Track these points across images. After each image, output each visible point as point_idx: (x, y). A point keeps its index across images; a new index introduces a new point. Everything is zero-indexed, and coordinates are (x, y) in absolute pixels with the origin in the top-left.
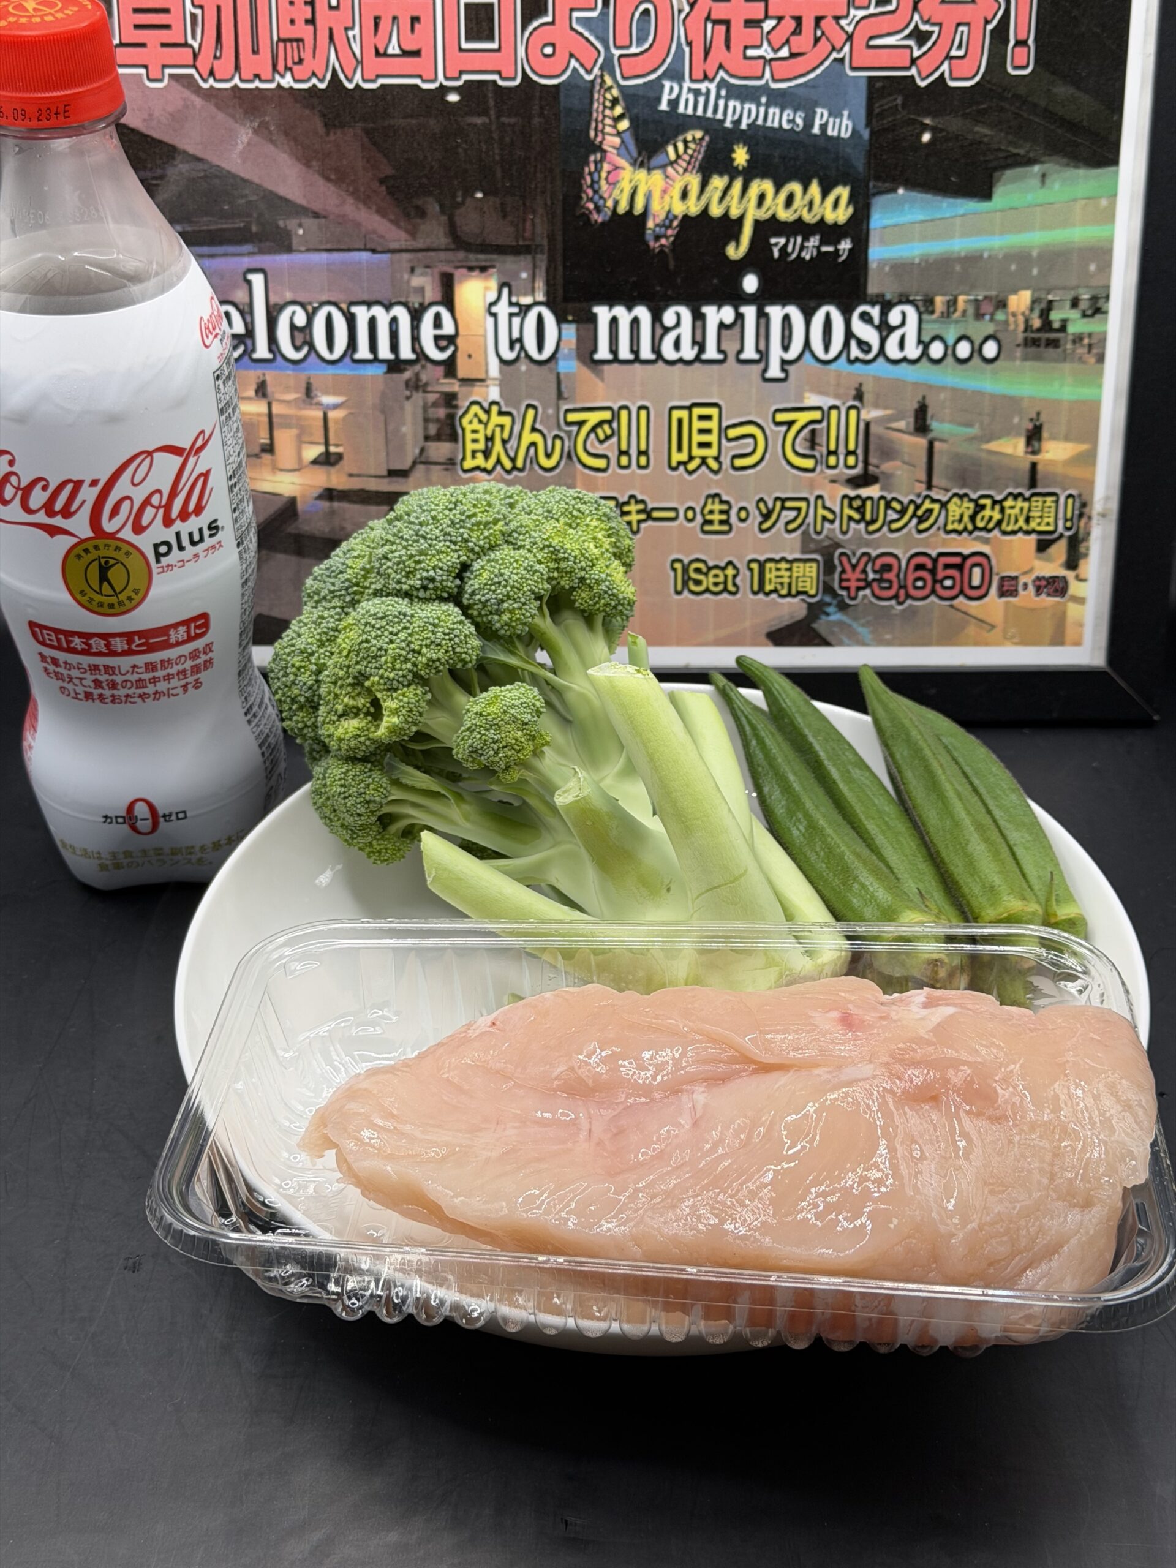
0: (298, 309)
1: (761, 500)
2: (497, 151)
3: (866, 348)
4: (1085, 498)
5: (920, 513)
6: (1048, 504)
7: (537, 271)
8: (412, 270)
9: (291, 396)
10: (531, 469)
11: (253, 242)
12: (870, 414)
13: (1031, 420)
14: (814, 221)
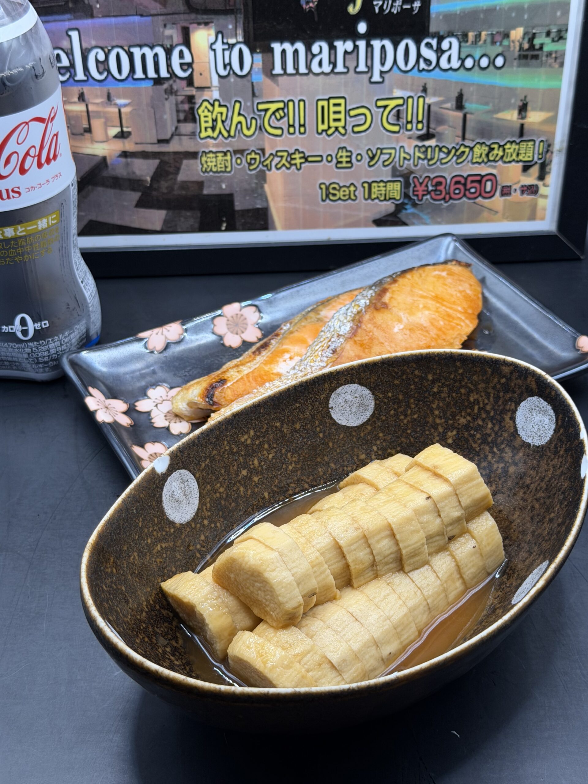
0: (100, 51)
1: (369, 149)
3: (428, 63)
4: (550, 142)
5: (458, 153)
6: (530, 146)
7: (238, 24)
8: (165, 26)
9: (99, 101)
10: (239, 136)
11: (70, 13)
12: (430, 100)
13: (521, 100)
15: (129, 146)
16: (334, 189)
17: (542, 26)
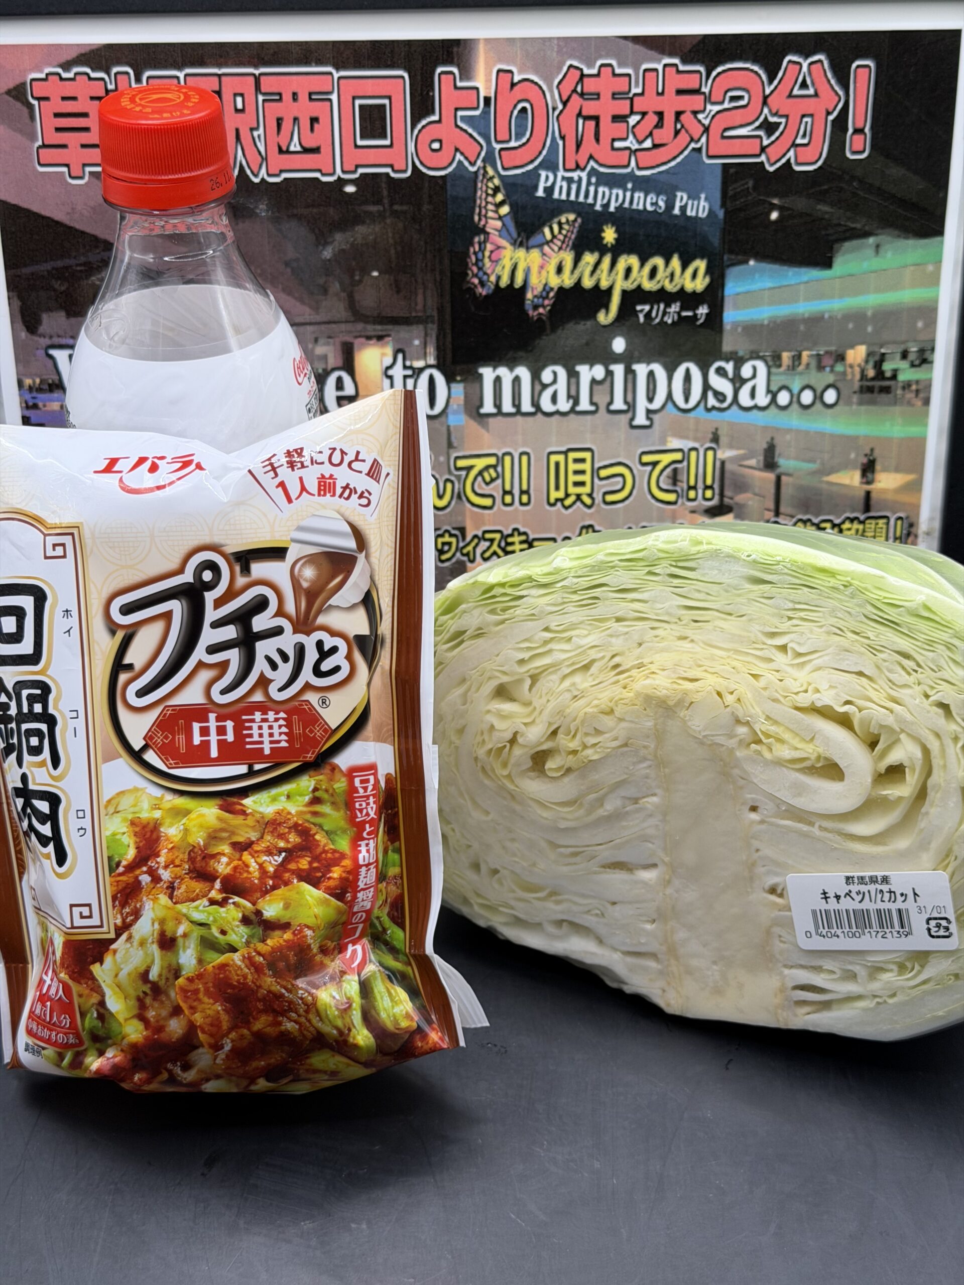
2: (390, 235)
3: (721, 398)
4: (913, 520)
6: (880, 526)
7: (428, 339)
8: (316, 340)
12: (724, 454)
13: (866, 455)
14: (675, 290)
17: (895, 342)
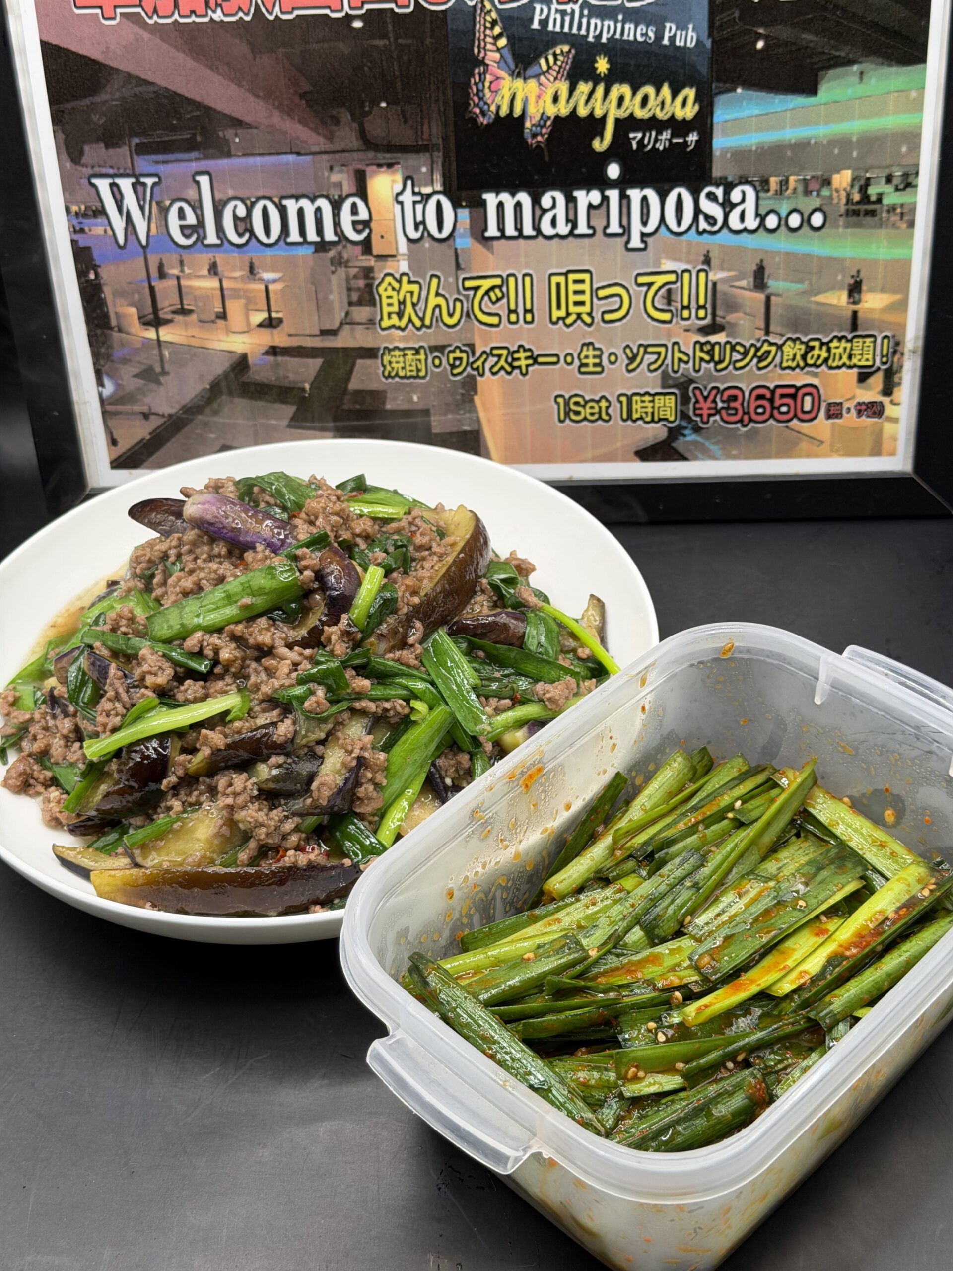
0: (239, 203)
1: (628, 346)
2: (396, 68)
3: (712, 221)
4: (897, 338)
5: (759, 354)
6: (867, 344)
7: (435, 166)
8: (331, 168)
9: (238, 274)
10: (437, 326)
11: (199, 150)
12: (716, 275)
13: (853, 276)
14: (666, 118)
15: (279, 338)
16: (577, 403)
17: (879, 167)
